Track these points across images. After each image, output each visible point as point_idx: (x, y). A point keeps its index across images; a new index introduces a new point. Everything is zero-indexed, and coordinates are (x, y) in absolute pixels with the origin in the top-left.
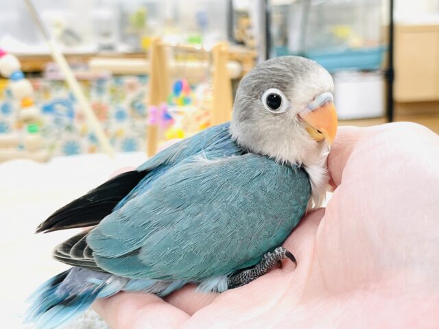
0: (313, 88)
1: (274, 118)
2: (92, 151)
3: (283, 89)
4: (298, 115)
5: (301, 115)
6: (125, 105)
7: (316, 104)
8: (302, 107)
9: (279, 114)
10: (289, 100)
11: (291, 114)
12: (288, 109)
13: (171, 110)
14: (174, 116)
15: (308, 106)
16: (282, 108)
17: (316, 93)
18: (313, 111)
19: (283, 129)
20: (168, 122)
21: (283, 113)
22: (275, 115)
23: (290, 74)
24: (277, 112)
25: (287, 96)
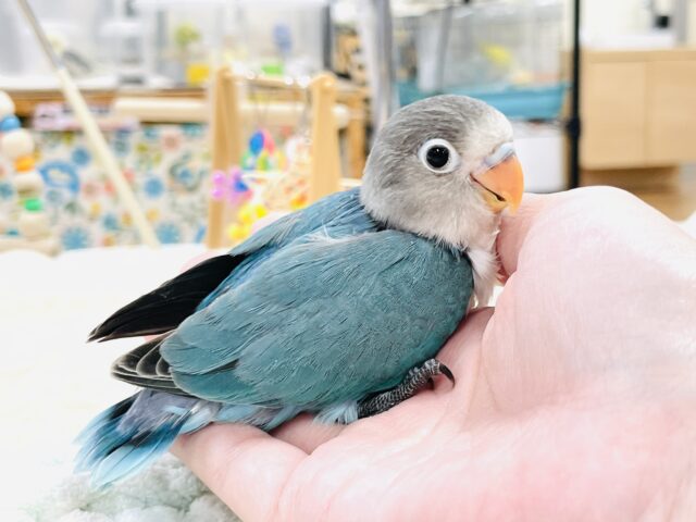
0: (492, 137)
1: (437, 180)
2: (107, 243)
3: (452, 139)
4: (471, 175)
5: (475, 175)
6: (160, 171)
7: (496, 158)
8: (478, 163)
9: (445, 174)
10: (460, 154)
11: (462, 173)
12: (458, 167)
13: (246, 177)
14: (251, 185)
15: (485, 161)
16: (450, 166)
17: (497, 142)
18: (492, 168)
19: (450, 195)
20: (241, 195)
21: (450, 173)
22: (440, 175)
23: (460, 119)
24: (442, 172)
25: (457, 148)
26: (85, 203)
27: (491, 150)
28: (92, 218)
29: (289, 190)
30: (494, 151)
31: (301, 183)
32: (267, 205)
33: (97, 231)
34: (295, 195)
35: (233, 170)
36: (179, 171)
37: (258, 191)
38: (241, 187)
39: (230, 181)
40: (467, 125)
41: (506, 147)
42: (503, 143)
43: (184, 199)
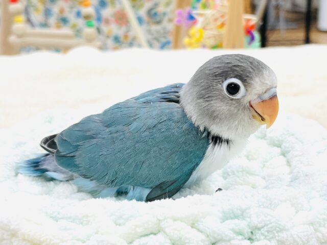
0: (267, 84)
2: (115, 49)
4: (250, 102)
5: (252, 103)
6: (143, 12)
7: (266, 96)
8: (255, 97)
9: (236, 99)
11: (245, 101)
12: (244, 97)
15: (260, 96)
16: (238, 96)
17: (268, 87)
18: (263, 101)
19: (236, 111)
21: (238, 99)
22: (232, 100)
23: (251, 70)
24: (234, 98)
25: (245, 86)
26: (105, 29)
27: (264, 91)
28: (108, 37)
29: (216, 20)
30: (265, 92)
31: (222, 16)
32: (204, 28)
33: (110, 42)
34: (219, 23)
35: (187, 9)
36: (153, 12)
37: (200, 20)
38: (191, 18)
39: (185, 14)
40: (254, 74)
41: (273, 90)
42: (272, 88)
43: (155, 28)
